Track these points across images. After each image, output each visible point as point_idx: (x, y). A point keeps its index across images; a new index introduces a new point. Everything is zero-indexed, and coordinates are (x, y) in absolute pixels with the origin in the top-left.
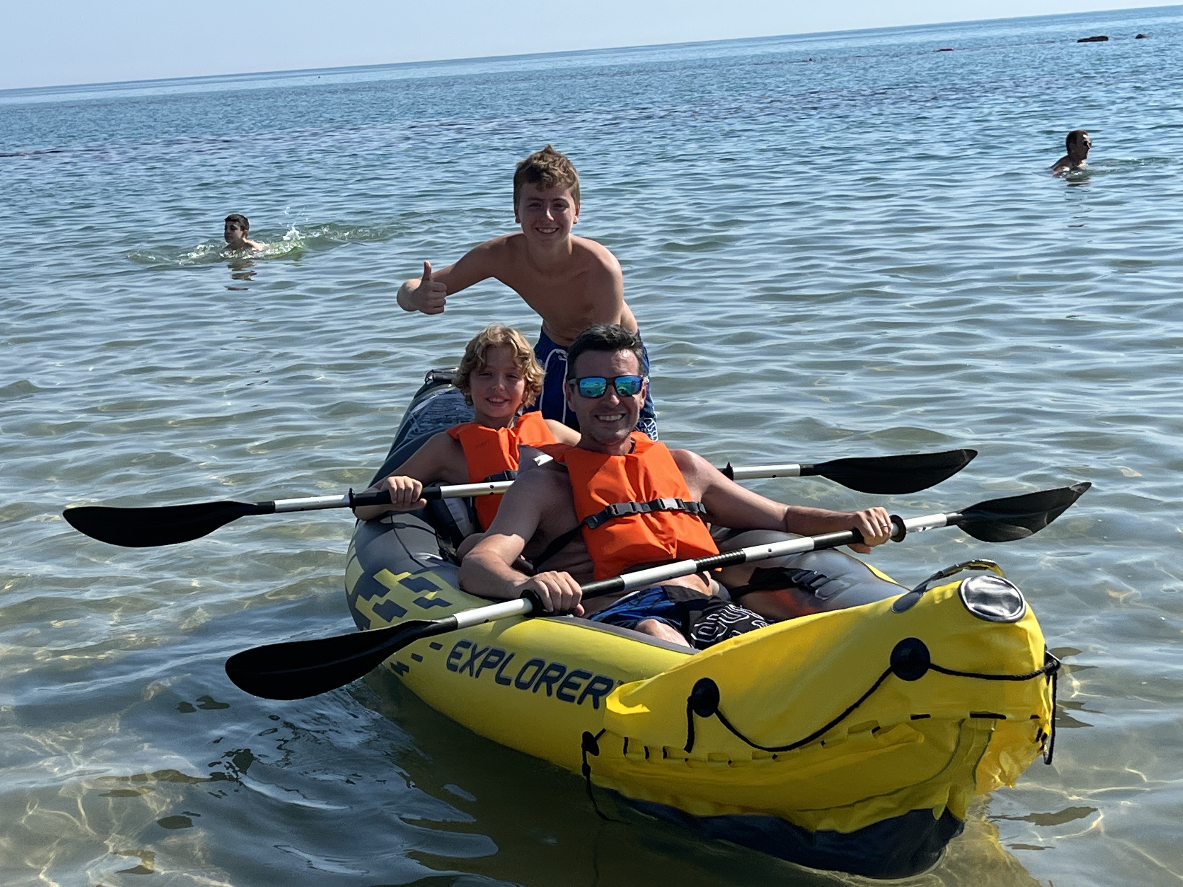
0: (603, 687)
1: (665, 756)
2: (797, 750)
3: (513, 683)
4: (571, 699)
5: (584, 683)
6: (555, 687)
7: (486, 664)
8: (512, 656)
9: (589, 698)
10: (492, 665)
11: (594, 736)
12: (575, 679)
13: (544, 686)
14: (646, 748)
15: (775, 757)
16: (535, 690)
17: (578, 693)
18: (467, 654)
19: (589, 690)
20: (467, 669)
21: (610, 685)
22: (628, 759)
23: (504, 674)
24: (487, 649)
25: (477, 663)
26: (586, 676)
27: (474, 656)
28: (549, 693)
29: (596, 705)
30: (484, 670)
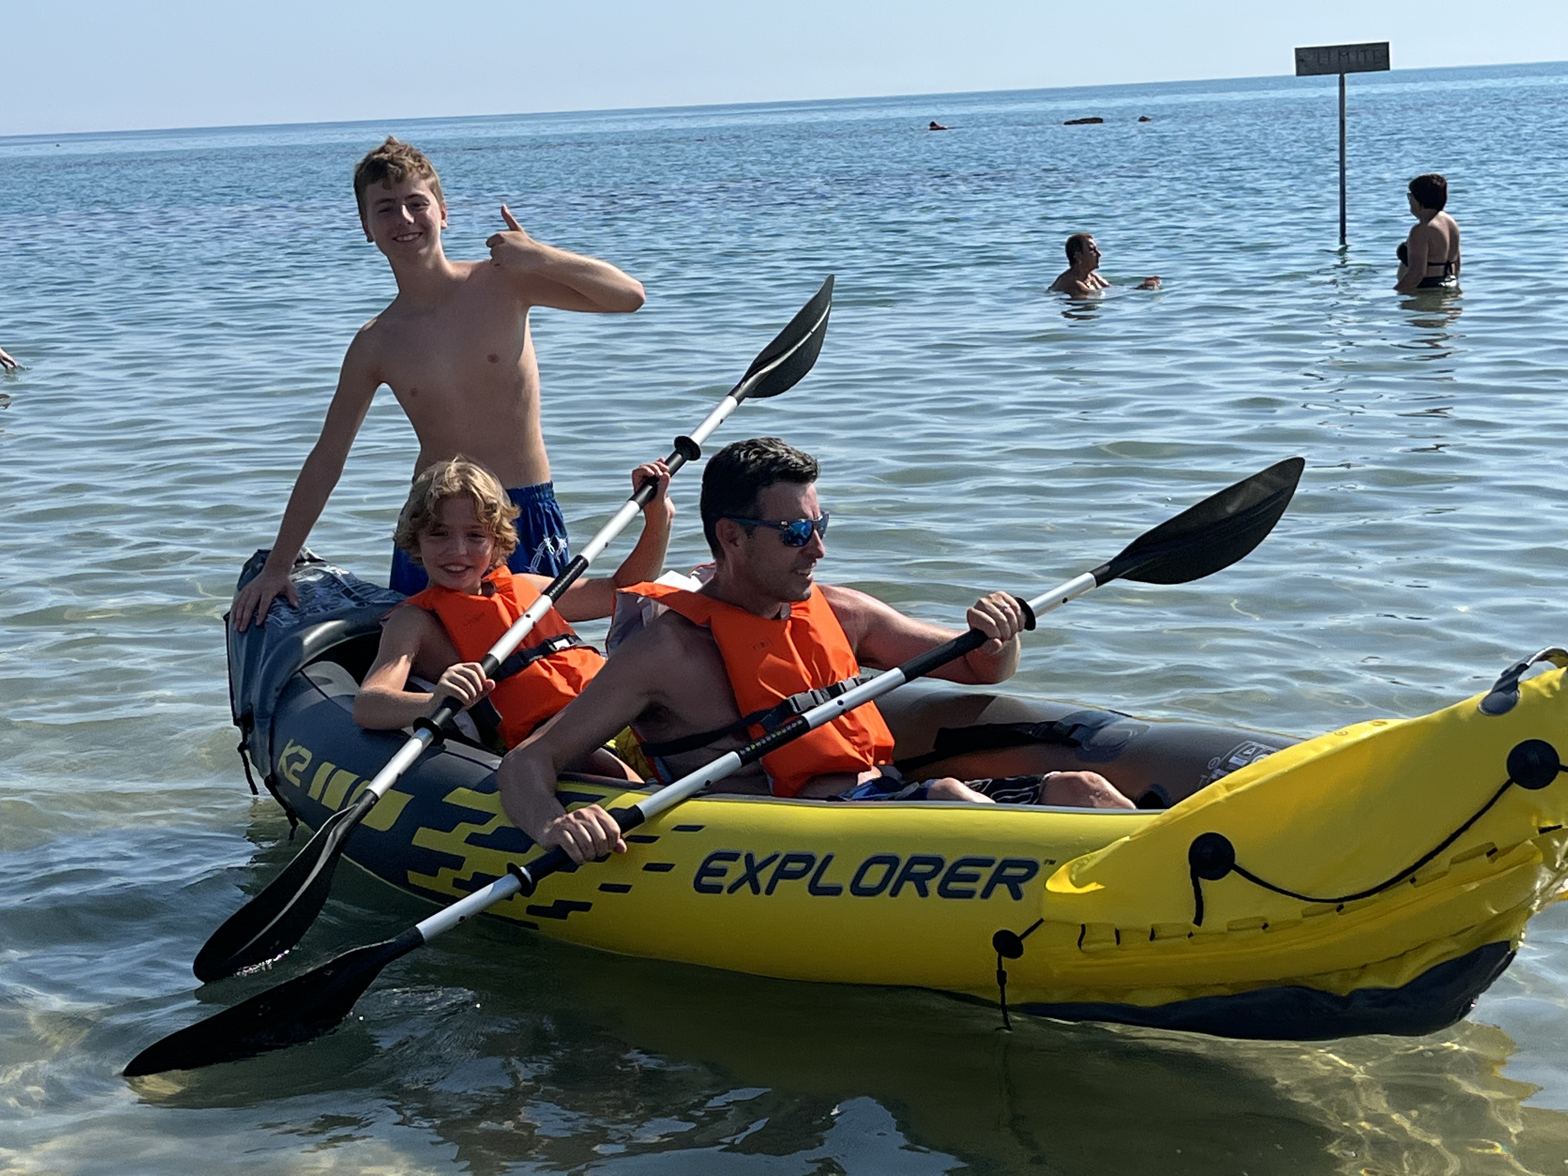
0: (1023, 871)
1: (1152, 938)
2: (1376, 895)
3: (847, 890)
4: (970, 894)
5: (986, 873)
6: (933, 885)
7: (781, 874)
8: (829, 859)
9: (1002, 890)
10: (796, 875)
11: (1018, 934)
12: (963, 870)
13: (909, 887)
14: (1117, 932)
15: (1339, 910)
16: (894, 893)
17: (979, 886)
18: (737, 870)
19: (997, 878)
20: (747, 885)
21: (1032, 867)
22: (1084, 952)
25: (764, 877)
27: (752, 870)
28: (923, 892)
29: (1017, 895)
30: (780, 881)
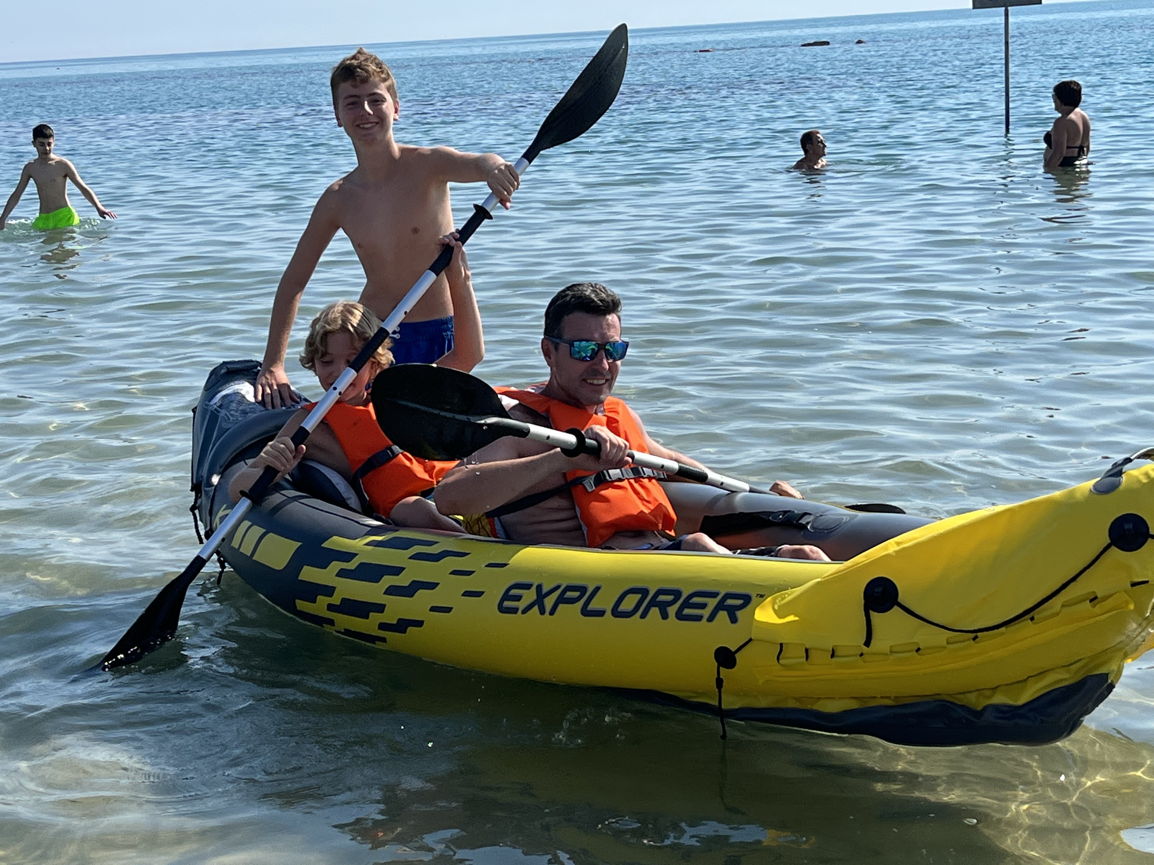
0: (739, 602)
1: (833, 656)
2: (1003, 629)
3: (609, 613)
5: (712, 603)
6: (672, 610)
7: (562, 600)
9: (723, 615)
10: (572, 601)
11: (733, 650)
12: (696, 600)
13: (655, 611)
14: (807, 650)
15: (975, 639)
17: (706, 613)
21: (747, 599)
22: (782, 665)
23: (592, 606)
24: (558, 587)
26: (713, 595)
28: (665, 616)
29: (734, 620)
